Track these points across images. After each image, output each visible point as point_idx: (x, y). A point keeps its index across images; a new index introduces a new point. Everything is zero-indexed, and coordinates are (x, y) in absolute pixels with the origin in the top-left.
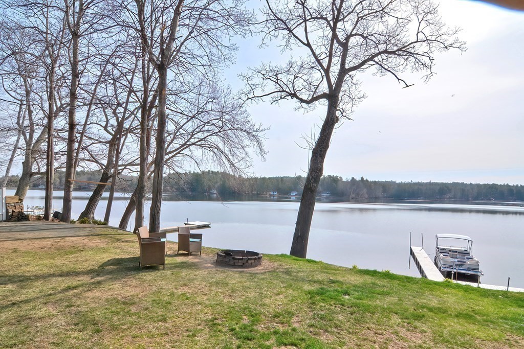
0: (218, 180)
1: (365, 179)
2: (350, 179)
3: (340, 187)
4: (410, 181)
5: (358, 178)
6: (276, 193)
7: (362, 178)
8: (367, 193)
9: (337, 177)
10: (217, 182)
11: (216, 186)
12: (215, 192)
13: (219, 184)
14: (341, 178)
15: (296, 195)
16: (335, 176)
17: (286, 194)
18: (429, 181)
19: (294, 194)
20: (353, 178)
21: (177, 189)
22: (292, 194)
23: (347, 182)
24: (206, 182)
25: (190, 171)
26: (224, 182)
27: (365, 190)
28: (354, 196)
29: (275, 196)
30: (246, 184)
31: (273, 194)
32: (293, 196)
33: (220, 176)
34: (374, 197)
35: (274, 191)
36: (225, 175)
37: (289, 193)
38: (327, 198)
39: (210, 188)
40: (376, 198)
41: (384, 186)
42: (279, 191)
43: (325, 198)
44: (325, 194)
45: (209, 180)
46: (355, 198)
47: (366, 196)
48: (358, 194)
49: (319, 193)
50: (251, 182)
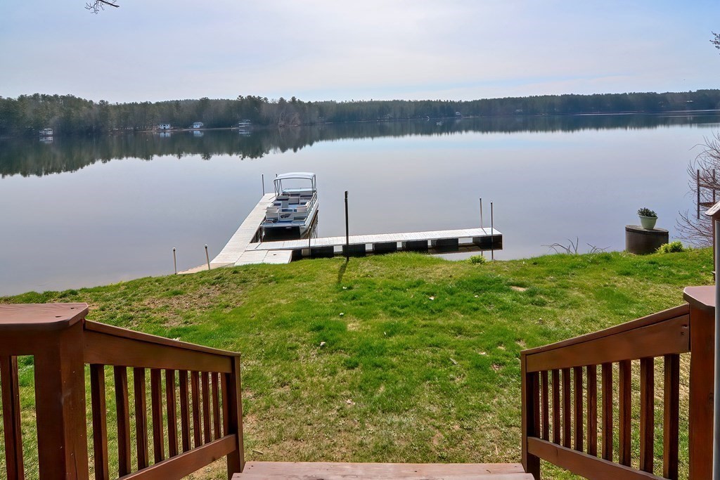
0: (56, 110)
1: (297, 100)
2: (277, 100)
3: (264, 112)
4: (351, 101)
5: (288, 99)
6: (168, 127)
7: (294, 99)
8: (300, 118)
9: (259, 98)
10: (53, 115)
11: (52, 121)
13: (56, 118)
14: (266, 99)
15: (201, 127)
16: (256, 97)
17: (186, 127)
18: (370, 100)
19: (199, 127)
20: (282, 99)
22: (195, 127)
23: (274, 104)
24: (29, 113)
26: (69, 114)
27: (297, 115)
28: (283, 123)
29: (167, 131)
30: (113, 114)
31: (162, 128)
32: (197, 129)
33: (61, 102)
34: (308, 122)
35: (165, 123)
36: (70, 102)
37: (190, 124)
38: (246, 128)
39: (39, 125)
40: (312, 124)
41: (321, 108)
42: (175, 123)
43: (244, 128)
44: (243, 124)
45: (35, 111)
46: (284, 126)
47: (299, 122)
48: (288, 121)
49: (235, 122)
50: (123, 110)
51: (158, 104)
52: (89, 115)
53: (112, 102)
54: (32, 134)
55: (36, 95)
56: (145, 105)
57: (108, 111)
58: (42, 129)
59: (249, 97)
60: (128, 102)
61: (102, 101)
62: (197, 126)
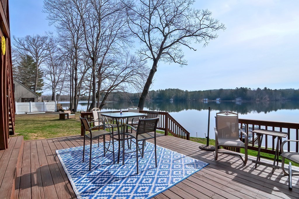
0: (174, 93)
1: (267, 89)
2: (256, 89)
3: (248, 93)
5: (262, 88)
6: (207, 99)
7: (265, 88)
8: (269, 97)
9: (246, 88)
10: (173, 95)
11: (173, 97)
12: (172, 100)
13: (174, 95)
14: (250, 88)
15: (219, 100)
16: (245, 88)
17: (213, 100)
19: (218, 100)
20: (259, 89)
21: (153, 99)
22: (217, 100)
23: (254, 91)
24: (167, 94)
25: (159, 90)
26: (177, 94)
27: (267, 96)
28: (258, 99)
29: (207, 101)
30: (189, 95)
31: (205, 100)
32: (218, 101)
33: (175, 91)
34: (274, 99)
35: (206, 98)
36: (178, 91)
37: (215, 99)
38: (239, 101)
39: (170, 98)
40: (276, 100)
41: (283, 92)
42: (209, 98)
43: (238, 101)
44: (238, 99)
45: (169, 94)
46: (259, 101)
47: (268, 99)
48: (262, 98)
49: (234, 98)
50: (192, 93)
51: (204, 91)
52: (182, 95)
53: (189, 91)
54: (168, 100)
55: (169, 89)
56: (199, 92)
57: (188, 93)
58: (170, 99)
59: (241, 88)
60: (194, 91)
61: (186, 90)
62: (218, 99)
